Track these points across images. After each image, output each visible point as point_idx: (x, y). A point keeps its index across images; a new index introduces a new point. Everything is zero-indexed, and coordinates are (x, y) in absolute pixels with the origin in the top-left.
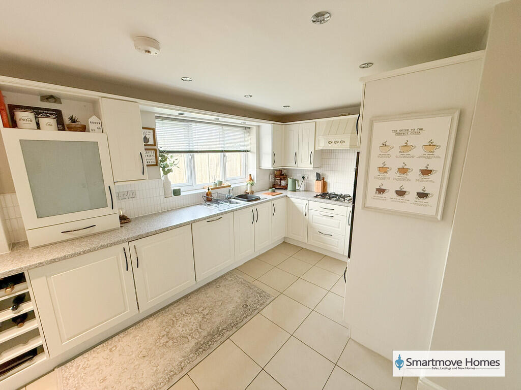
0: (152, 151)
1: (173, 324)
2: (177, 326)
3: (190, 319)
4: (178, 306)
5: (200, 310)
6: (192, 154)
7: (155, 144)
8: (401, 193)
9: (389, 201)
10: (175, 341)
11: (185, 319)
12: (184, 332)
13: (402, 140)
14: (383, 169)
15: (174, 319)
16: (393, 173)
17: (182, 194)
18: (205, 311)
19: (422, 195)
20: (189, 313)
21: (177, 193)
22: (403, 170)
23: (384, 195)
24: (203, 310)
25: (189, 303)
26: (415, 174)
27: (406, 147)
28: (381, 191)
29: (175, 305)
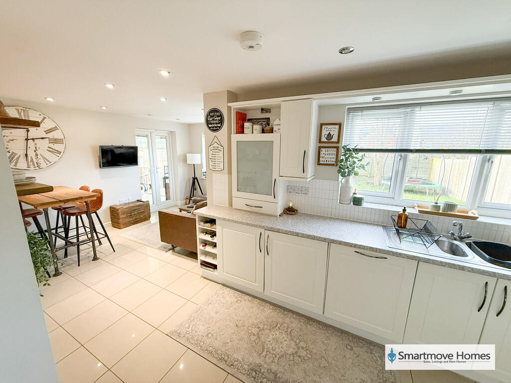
0: (334, 149)
1: (273, 328)
2: (272, 332)
3: (285, 340)
4: (295, 318)
5: (302, 344)
6: (403, 154)
7: (338, 142)
10: (257, 341)
11: (284, 335)
12: (269, 343)
15: (279, 325)
17: (365, 205)
18: (302, 351)
20: (291, 336)
21: (357, 201)
24: (303, 348)
25: (304, 327)
29: (294, 316)
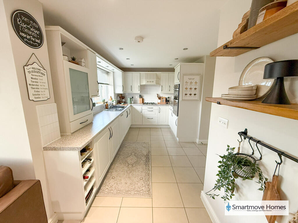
8: (190, 95)
9: (188, 97)
13: (190, 81)
14: (186, 89)
16: (189, 90)
19: (195, 95)
22: (191, 89)
23: (187, 95)
26: (193, 89)
27: (191, 83)
28: (186, 94)
